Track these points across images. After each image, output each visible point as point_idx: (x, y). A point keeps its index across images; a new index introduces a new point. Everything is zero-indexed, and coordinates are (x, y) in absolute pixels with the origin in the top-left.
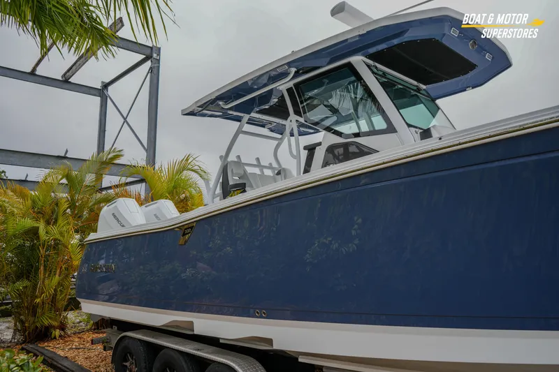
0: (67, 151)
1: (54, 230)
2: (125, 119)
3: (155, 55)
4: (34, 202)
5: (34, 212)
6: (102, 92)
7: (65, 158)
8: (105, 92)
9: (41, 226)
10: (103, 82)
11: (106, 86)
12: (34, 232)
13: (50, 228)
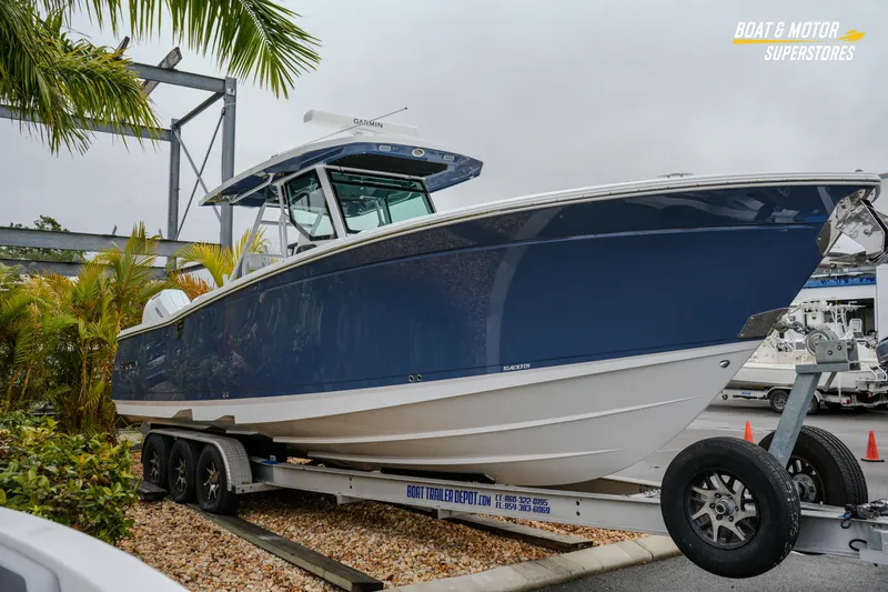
0: (116, 228)
1: (97, 328)
2: (199, 175)
3: (228, 91)
4: (75, 294)
5: (74, 307)
6: (173, 134)
7: (113, 237)
8: (176, 134)
9: (81, 323)
10: (173, 120)
11: (177, 125)
12: (73, 330)
13: (92, 324)
